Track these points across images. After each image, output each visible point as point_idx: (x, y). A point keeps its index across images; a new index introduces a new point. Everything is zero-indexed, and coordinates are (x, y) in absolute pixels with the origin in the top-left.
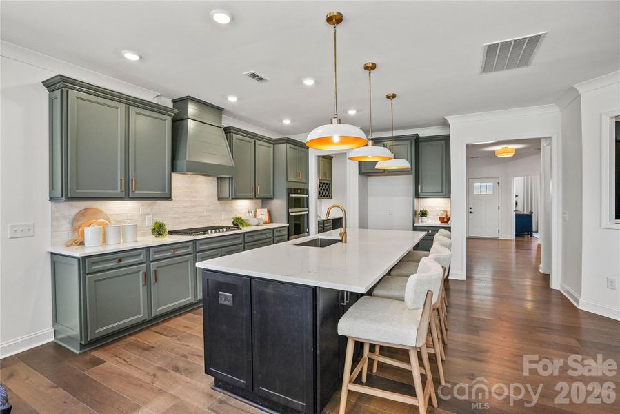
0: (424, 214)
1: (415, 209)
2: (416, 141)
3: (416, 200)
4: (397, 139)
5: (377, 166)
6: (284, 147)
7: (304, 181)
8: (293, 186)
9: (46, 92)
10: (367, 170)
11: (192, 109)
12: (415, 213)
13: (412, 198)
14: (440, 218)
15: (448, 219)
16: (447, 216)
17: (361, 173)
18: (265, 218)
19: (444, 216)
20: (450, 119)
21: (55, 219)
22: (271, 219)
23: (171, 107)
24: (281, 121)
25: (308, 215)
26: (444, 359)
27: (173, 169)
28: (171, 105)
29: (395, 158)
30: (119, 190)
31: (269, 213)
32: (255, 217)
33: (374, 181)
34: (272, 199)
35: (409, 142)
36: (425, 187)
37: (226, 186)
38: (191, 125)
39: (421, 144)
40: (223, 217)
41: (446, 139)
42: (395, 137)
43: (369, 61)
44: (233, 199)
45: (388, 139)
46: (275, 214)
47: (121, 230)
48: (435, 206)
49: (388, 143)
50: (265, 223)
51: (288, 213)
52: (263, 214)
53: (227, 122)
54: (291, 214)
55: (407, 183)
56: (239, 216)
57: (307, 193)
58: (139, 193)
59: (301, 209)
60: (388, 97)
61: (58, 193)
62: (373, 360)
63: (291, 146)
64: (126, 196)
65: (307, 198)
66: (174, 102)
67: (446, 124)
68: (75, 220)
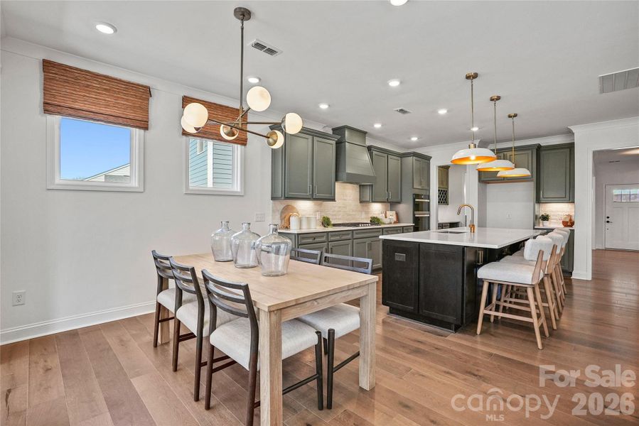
0: (545, 218)
1: (537, 213)
2: (537, 150)
3: (537, 206)
4: (518, 149)
5: (499, 175)
6: (410, 160)
7: (426, 188)
8: (417, 192)
10: (486, 178)
11: (348, 133)
12: (536, 217)
13: (532, 204)
14: (563, 222)
15: (572, 224)
16: (571, 220)
17: (480, 181)
18: (394, 218)
19: (568, 220)
20: (574, 129)
21: (274, 211)
22: (398, 220)
23: (331, 133)
24: (410, 138)
25: (429, 217)
26: (558, 318)
27: (336, 179)
28: (331, 132)
29: (516, 167)
30: (308, 193)
31: (397, 214)
32: (386, 217)
33: (493, 189)
34: (399, 203)
35: (530, 152)
36: (546, 193)
37: (368, 192)
38: (348, 146)
39: (543, 153)
40: (364, 215)
41: (570, 147)
42: (515, 148)
43: (495, 95)
44: (373, 202)
45: (509, 149)
46: (402, 216)
47: (307, 221)
48: (557, 210)
49: (508, 154)
50: (395, 223)
51: (414, 215)
52: (392, 216)
54: (417, 216)
55: (527, 190)
56: (375, 216)
57: (429, 199)
59: (424, 212)
60: (510, 116)
62: (499, 305)
63: (416, 158)
64: (312, 197)
65: (429, 203)
66: (334, 130)
67: (570, 133)
68: (282, 212)
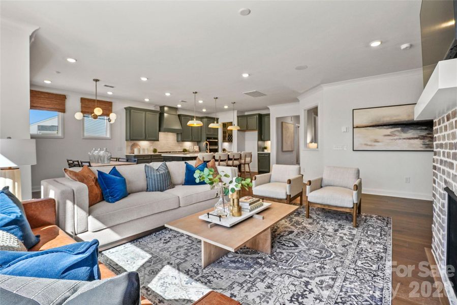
0: (265, 148)
2: (259, 116)
3: (261, 142)
6: (205, 120)
7: (216, 134)
8: (209, 136)
9: (125, 110)
11: (166, 109)
13: (257, 142)
20: (270, 107)
21: (127, 146)
22: (200, 150)
24: (202, 110)
25: (218, 149)
27: (160, 131)
28: (159, 109)
30: (144, 137)
31: (199, 147)
33: (247, 134)
34: (200, 142)
37: (180, 136)
38: (166, 115)
40: (179, 148)
44: (182, 141)
46: (202, 148)
47: (144, 150)
51: (206, 148)
52: (196, 148)
53: (179, 113)
56: (186, 148)
57: (218, 140)
58: (149, 138)
59: (215, 146)
61: (128, 138)
63: (208, 119)
64: (145, 139)
65: (217, 142)
66: (160, 107)
68: (132, 146)
